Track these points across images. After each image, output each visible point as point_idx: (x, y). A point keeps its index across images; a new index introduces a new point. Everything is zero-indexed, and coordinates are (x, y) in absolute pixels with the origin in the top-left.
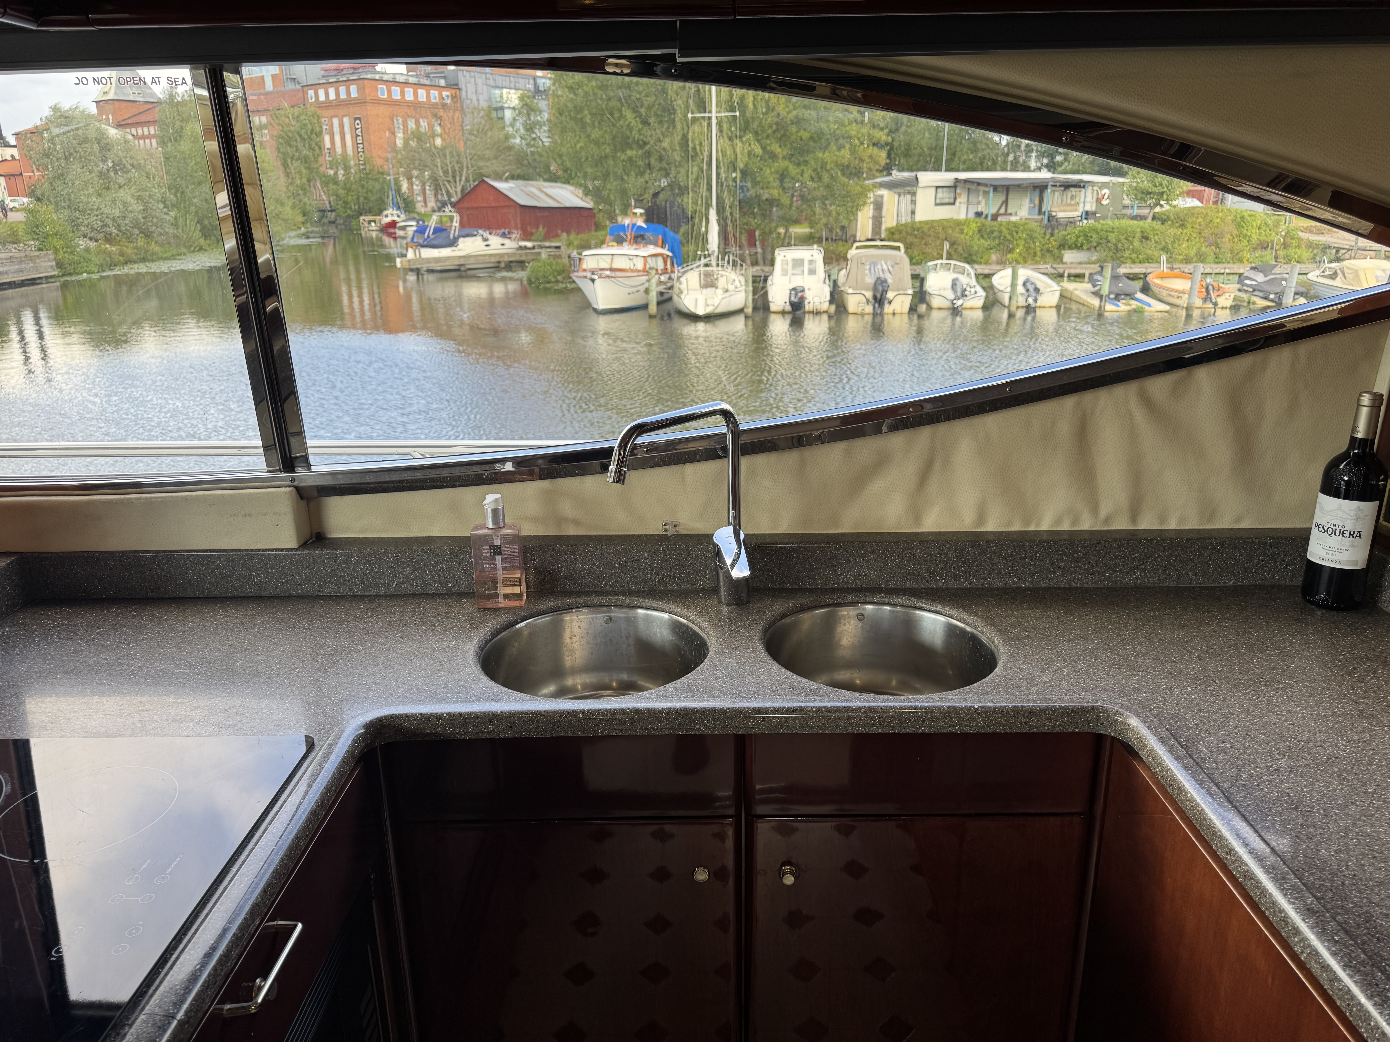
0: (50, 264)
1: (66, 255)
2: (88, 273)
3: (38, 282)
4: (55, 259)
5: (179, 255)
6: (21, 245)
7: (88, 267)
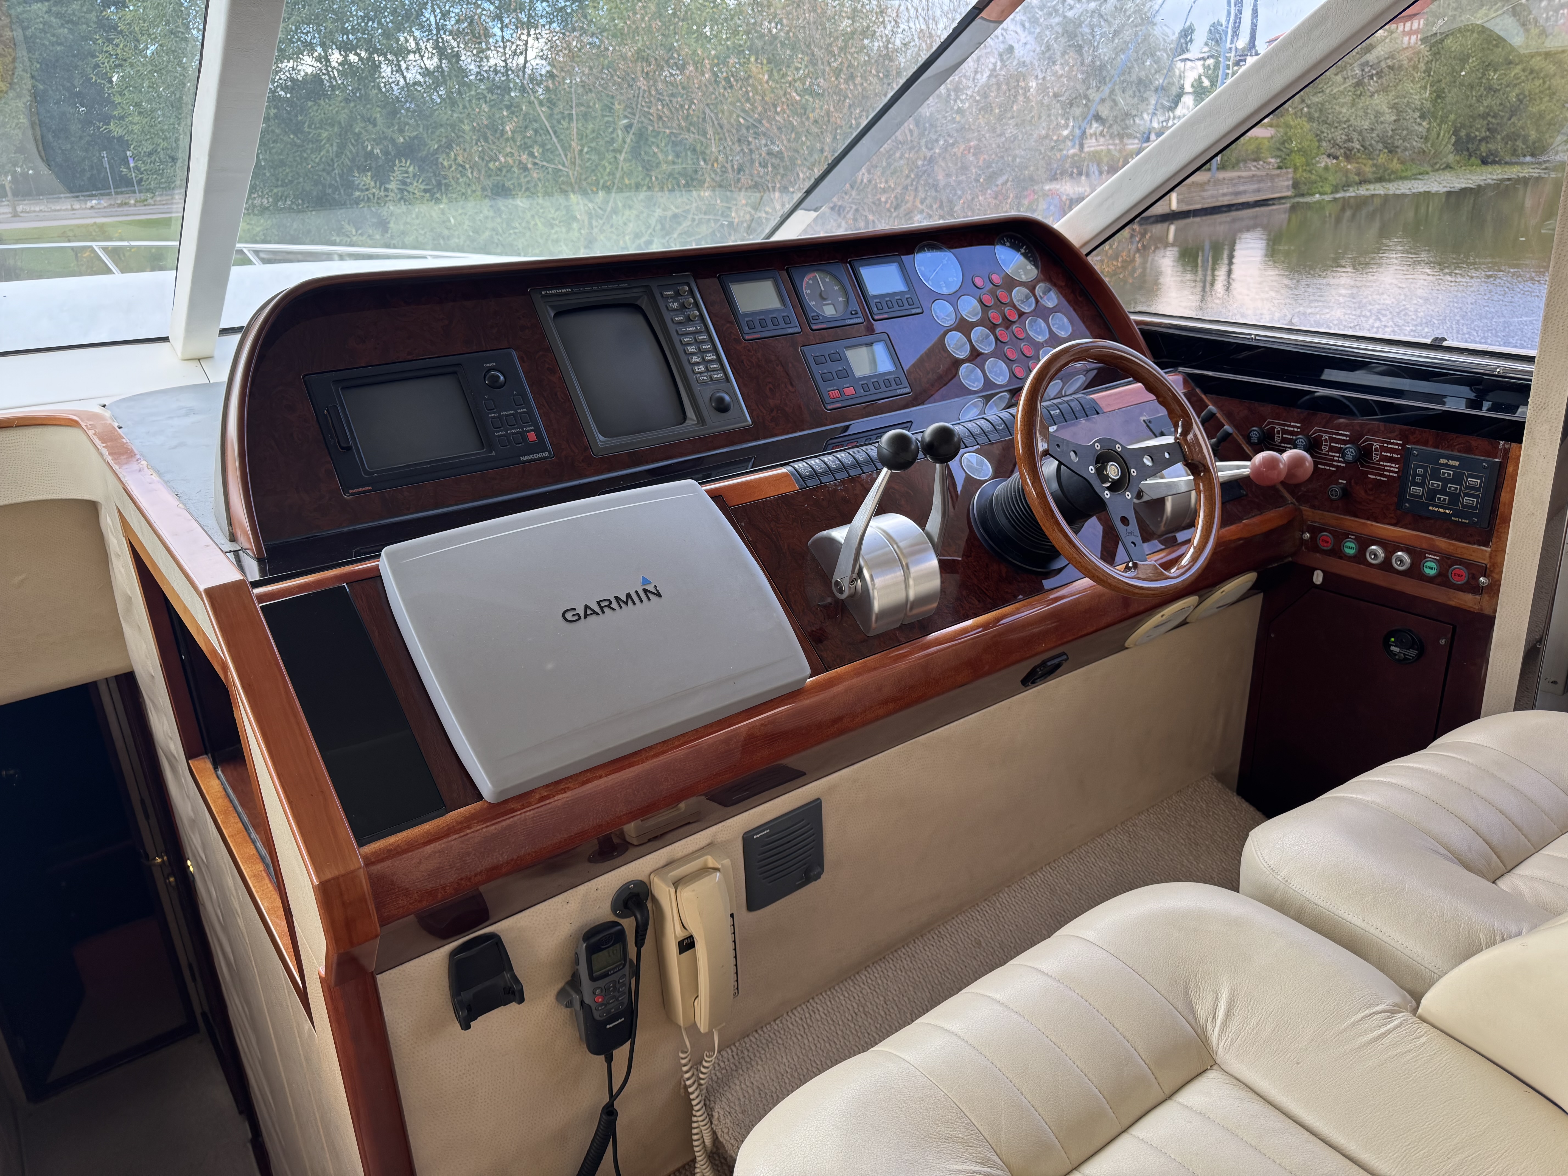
0: (1286, 183)
1: (1305, 174)
2: (1321, 194)
3: (1271, 202)
4: (1293, 178)
5: (1420, 174)
6: (1261, 163)
7: (1322, 187)
